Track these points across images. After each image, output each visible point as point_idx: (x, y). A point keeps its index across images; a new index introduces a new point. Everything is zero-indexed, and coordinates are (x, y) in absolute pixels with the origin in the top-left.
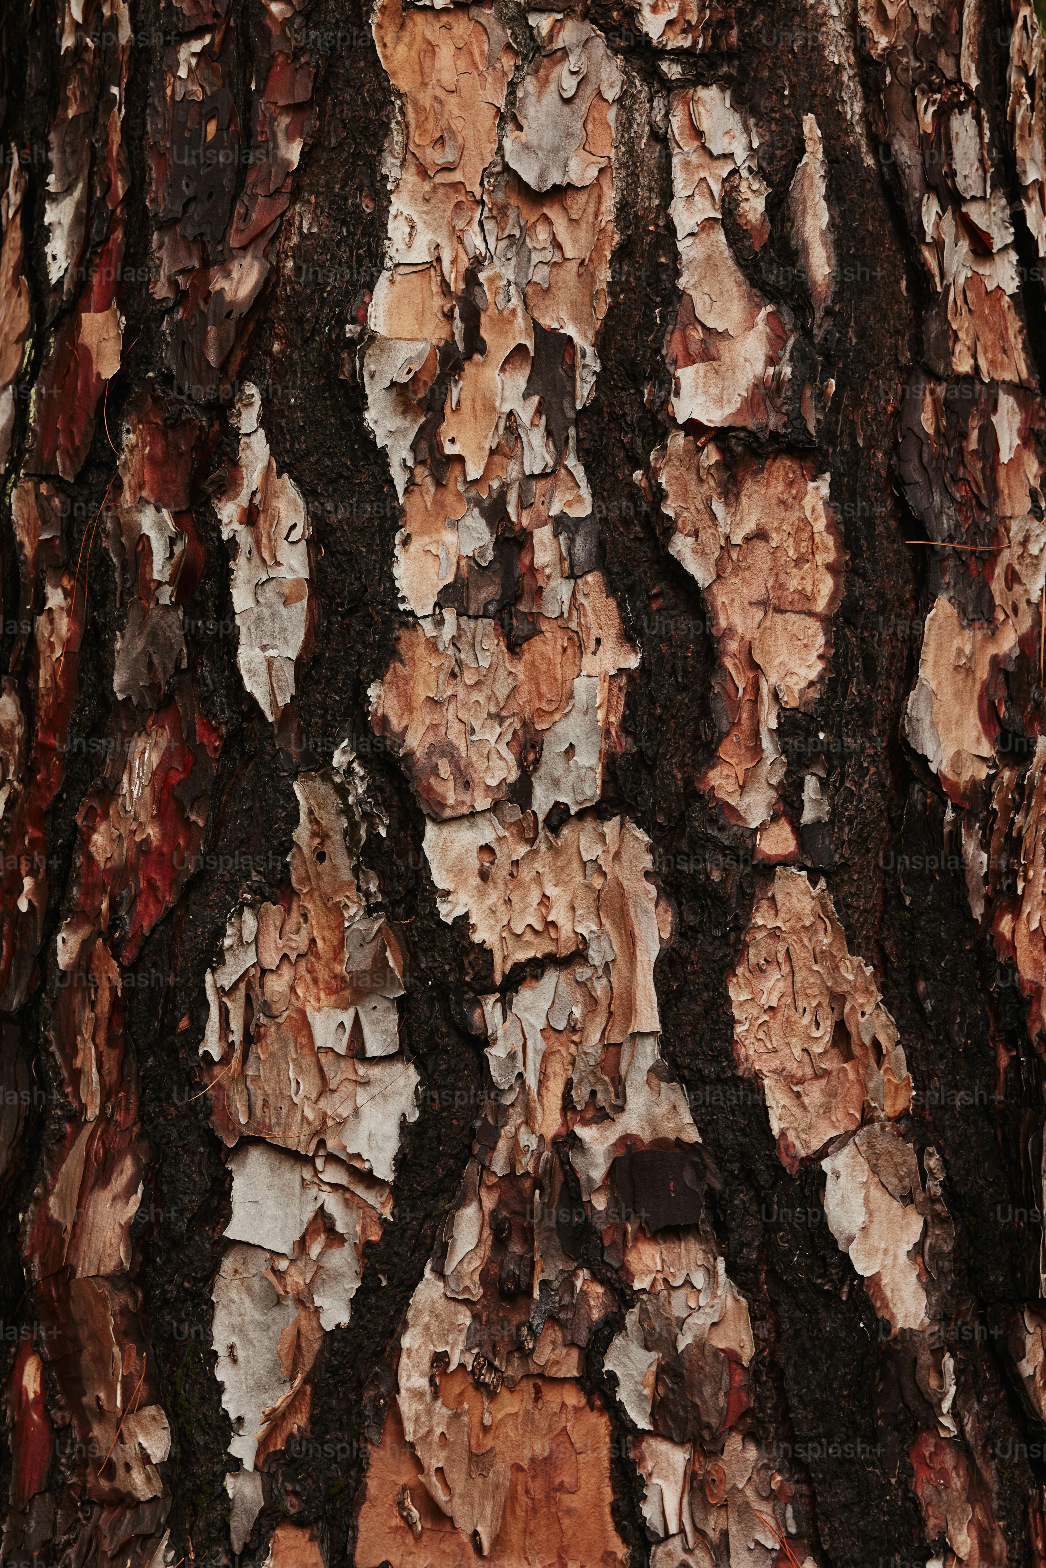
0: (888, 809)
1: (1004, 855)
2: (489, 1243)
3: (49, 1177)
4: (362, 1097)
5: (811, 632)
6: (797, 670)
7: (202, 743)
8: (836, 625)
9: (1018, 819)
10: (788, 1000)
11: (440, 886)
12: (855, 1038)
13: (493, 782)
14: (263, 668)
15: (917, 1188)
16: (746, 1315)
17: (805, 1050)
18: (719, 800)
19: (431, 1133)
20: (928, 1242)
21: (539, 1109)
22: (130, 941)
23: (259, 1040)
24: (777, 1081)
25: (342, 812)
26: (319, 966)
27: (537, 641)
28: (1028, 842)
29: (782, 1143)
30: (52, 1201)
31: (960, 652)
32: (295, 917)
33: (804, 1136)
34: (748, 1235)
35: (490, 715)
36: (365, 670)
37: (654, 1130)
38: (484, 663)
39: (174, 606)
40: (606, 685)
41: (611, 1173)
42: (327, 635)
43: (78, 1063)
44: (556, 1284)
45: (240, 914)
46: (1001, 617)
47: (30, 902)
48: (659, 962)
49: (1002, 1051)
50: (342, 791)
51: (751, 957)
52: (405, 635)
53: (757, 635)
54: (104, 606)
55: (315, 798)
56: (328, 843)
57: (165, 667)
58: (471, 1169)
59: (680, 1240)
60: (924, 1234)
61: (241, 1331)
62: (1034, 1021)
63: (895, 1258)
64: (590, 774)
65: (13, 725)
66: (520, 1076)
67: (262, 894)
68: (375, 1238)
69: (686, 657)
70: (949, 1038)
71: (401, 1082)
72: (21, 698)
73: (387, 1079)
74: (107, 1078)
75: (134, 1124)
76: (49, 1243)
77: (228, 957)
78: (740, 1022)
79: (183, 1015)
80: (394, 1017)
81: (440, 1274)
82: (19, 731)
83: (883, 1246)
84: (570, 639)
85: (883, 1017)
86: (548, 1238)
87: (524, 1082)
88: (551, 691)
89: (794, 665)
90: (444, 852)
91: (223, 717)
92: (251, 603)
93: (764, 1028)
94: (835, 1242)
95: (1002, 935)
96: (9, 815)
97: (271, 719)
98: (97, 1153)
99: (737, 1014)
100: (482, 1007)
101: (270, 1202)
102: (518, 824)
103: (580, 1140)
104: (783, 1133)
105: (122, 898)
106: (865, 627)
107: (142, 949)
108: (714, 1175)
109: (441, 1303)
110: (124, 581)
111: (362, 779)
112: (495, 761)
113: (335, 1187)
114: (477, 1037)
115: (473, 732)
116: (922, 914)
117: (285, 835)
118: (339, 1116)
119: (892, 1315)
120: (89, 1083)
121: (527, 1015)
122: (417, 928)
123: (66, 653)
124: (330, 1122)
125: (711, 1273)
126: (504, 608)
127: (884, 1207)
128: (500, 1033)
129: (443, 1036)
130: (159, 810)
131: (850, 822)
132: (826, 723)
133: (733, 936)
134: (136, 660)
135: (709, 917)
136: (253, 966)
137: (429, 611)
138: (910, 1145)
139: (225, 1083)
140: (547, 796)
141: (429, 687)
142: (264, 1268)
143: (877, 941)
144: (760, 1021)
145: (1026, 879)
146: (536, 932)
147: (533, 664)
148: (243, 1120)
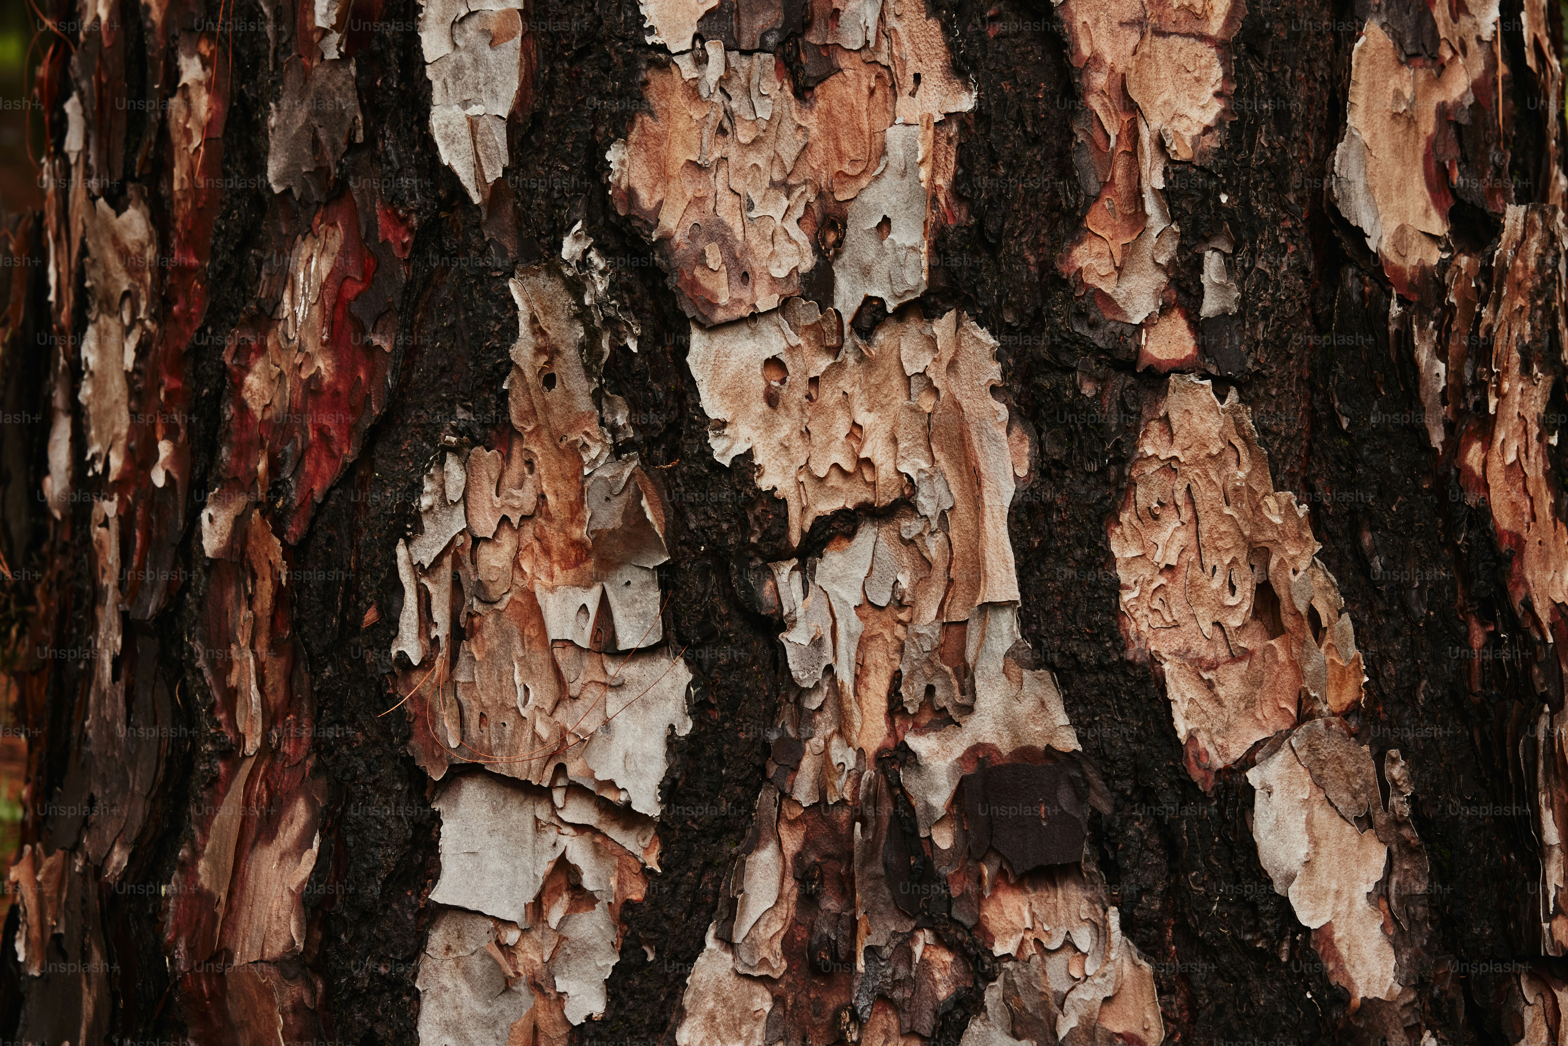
0: (1312, 304)
1: (1469, 363)
2: (793, 898)
3: (198, 834)
4: (614, 703)
5: (1203, 62)
6: (1186, 111)
7: (386, 241)
8: (1236, 53)
9: (1486, 313)
10: (1193, 556)
11: (712, 414)
12: (1285, 604)
13: (780, 273)
14: (465, 132)
15: (1378, 804)
16: (1150, 987)
17: (1217, 624)
18: (1088, 286)
19: (710, 751)
20: (1395, 880)
21: (856, 712)
22: (296, 511)
23: (472, 635)
24: (1180, 666)
25: (577, 316)
26: (550, 531)
27: (834, 85)
28: (1500, 343)
29: (1191, 750)
30: (202, 865)
31: (1398, 95)
32: (517, 466)
33: (1219, 741)
34: (1148, 877)
35: (773, 184)
36: (602, 129)
37: (1016, 736)
38: (764, 114)
39: (344, 58)
40: (930, 133)
41: (957, 798)
42: (550, 86)
43: (233, 680)
44: (887, 952)
45: (442, 463)
46: (1448, 55)
47: (168, 474)
48: (1014, 509)
49: (1475, 625)
50: (575, 287)
51: (1140, 499)
52: (656, 78)
53: (1132, 64)
54: (254, 77)
55: (539, 300)
56: (558, 361)
57: (334, 143)
58: (766, 798)
59: (1055, 886)
60: (1389, 870)
61: (457, 1029)
62: (1516, 585)
63: (1351, 904)
64: (913, 257)
65: (142, 246)
66: (829, 669)
67: (471, 437)
68: (636, 896)
69: (1037, 100)
70: (1405, 608)
71: (667, 683)
72: (150, 207)
73: (648, 680)
74: (271, 698)
75: (308, 756)
76: (198, 921)
77: (427, 523)
78: (1128, 588)
79: (369, 605)
80: (655, 594)
81: (727, 942)
82: (150, 253)
83: (1334, 886)
84: (879, 77)
85: (1320, 578)
86: (874, 889)
87: (834, 678)
88: (855, 148)
89: (1183, 105)
90: (716, 371)
91: (413, 204)
92: (446, 49)
93: (1160, 595)
94: (1270, 882)
95: (1471, 470)
96: (141, 366)
97: (477, 199)
98: (259, 798)
99: (1123, 576)
100: (773, 579)
101: (493, 853)
102: (816, 328)
103: (914, 754)
104: (1192, 737)
105: (285, 454)
106: (1273, 60)
107: (313, 521)
108: (1100, 795)
109: (730, 981)
110: (278, 34)
111: (603, 273)
112: (782, 244)
113: (581, 829)
114: (769, 619)
115: (751, 206)
116: (1364, 441)
117: (500, 355)
118: (583, 731)
119: (1350, 981)
120: (247, 706)
121: (836, 587)
122: (682, 475)
123: (207, 141)
124: (571, 740)
125: (1101, 930)
126: (787, 39)
127: (1333, 833)
128: (800, 612)
129: (722, 620)
130: (331, 333)
131: (1265, 315)
132: (1230, 182)
133: (1113, 471)
134: (296, 138)
135: (1081, 447)
136: (461, 533)
137: (686, 45)
138: (1366, 748)
139: (427, 694)
140: (853, 291)
141: (689, 148)
142: (486, 942)
143: (1305, 480)
144: (1155, 585)
145: (1499, 393)
146: (845, 474)
147: (829, 113)
148: (453, 743)
